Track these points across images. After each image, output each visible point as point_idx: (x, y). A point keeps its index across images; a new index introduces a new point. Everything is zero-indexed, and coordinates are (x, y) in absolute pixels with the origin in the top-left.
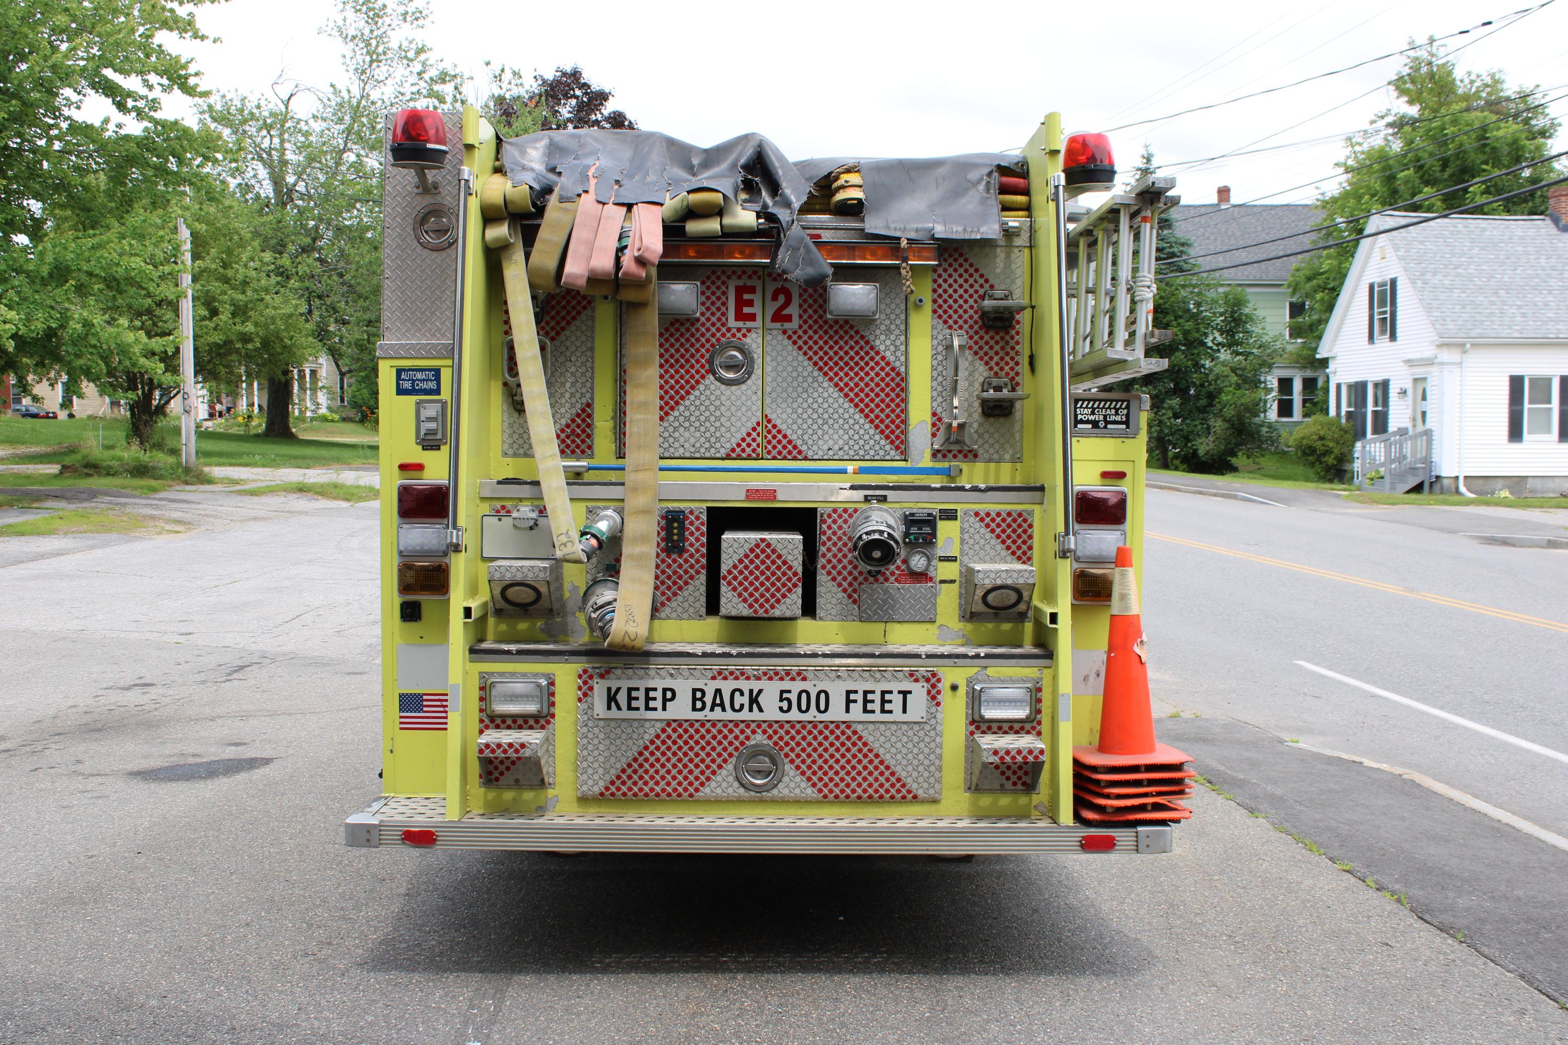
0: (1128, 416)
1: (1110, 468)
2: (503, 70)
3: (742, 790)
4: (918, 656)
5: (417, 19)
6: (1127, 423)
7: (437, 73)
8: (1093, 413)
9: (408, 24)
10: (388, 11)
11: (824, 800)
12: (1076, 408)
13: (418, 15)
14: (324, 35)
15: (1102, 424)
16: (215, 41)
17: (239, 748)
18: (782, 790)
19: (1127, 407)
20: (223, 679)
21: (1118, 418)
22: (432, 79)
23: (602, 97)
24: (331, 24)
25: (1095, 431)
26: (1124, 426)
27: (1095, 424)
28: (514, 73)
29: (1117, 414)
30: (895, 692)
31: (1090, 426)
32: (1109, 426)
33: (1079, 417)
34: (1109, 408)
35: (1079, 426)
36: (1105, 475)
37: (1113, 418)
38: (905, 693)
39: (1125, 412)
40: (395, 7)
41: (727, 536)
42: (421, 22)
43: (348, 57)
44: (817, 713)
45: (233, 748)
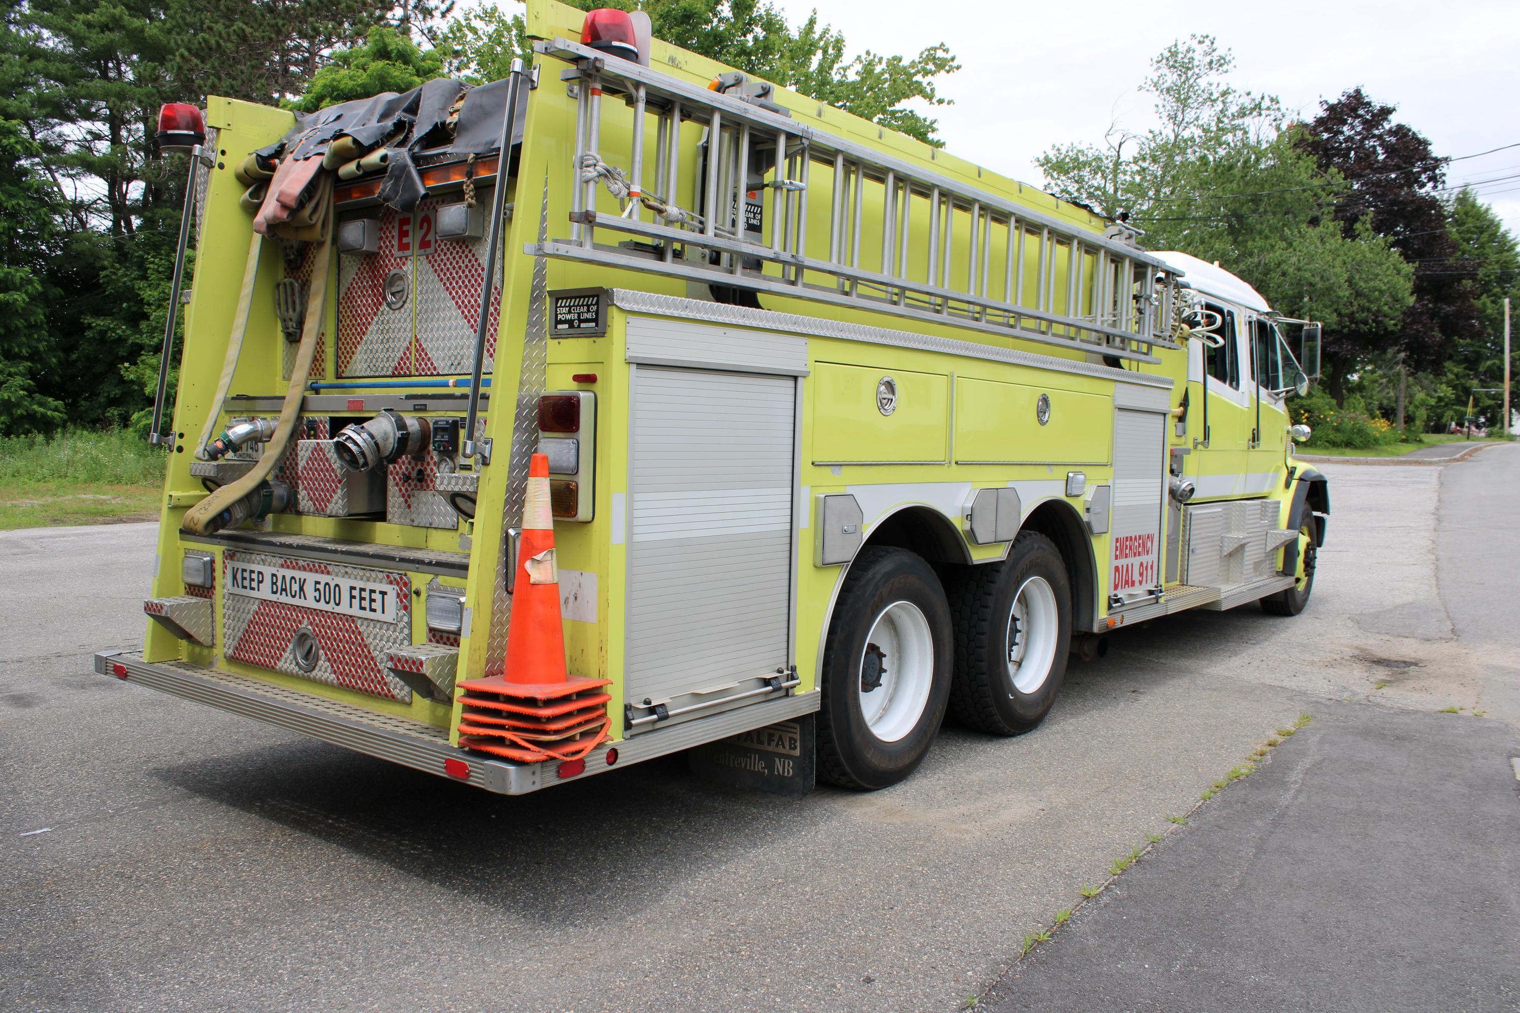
0: (597, 312)
1: (584, 371)
2: (1263, 98)
3: (297, 668)
4: (392, 559)
5: (1221, 65)
6: (596, 320)
7: (1237, 108)
8: (570, 312)
9: (1214, 71)
10: (1196, 63)
11: (343, 687)
12: (557, 307)
13: (1222, 61)
14: (1143, 91)
15: (576, 323)
16: (949, 103)
18: (316, 673)
19: (597, 303)
21: (589, 316)
22: (1233, 115)
23: (1385, 112)
24: (1149, 82)
25: (572, 331)
26: (593, 324)
27: (570, 323)
28: (1272, 100)
29: (588, 311)
30: (378, 592)
31: (566, 326)
32: (583, 325)
33: (559, 317)
34: (583, 305)
35: (559, 327)
36: (577, 378)
37: (586, 316)
38: (383, 593)
39: (595, 308)
40: (1201, 58)
41: (301, 442)
42: (1225, 67)
43: (1160, 106)
44: (334, 606)
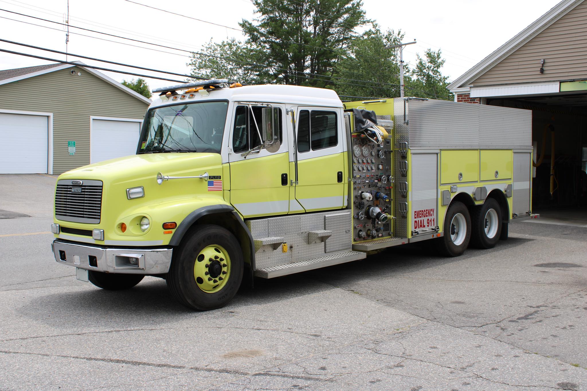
17: (544, 270)
20: (541, 308)
45: (546, 271)
